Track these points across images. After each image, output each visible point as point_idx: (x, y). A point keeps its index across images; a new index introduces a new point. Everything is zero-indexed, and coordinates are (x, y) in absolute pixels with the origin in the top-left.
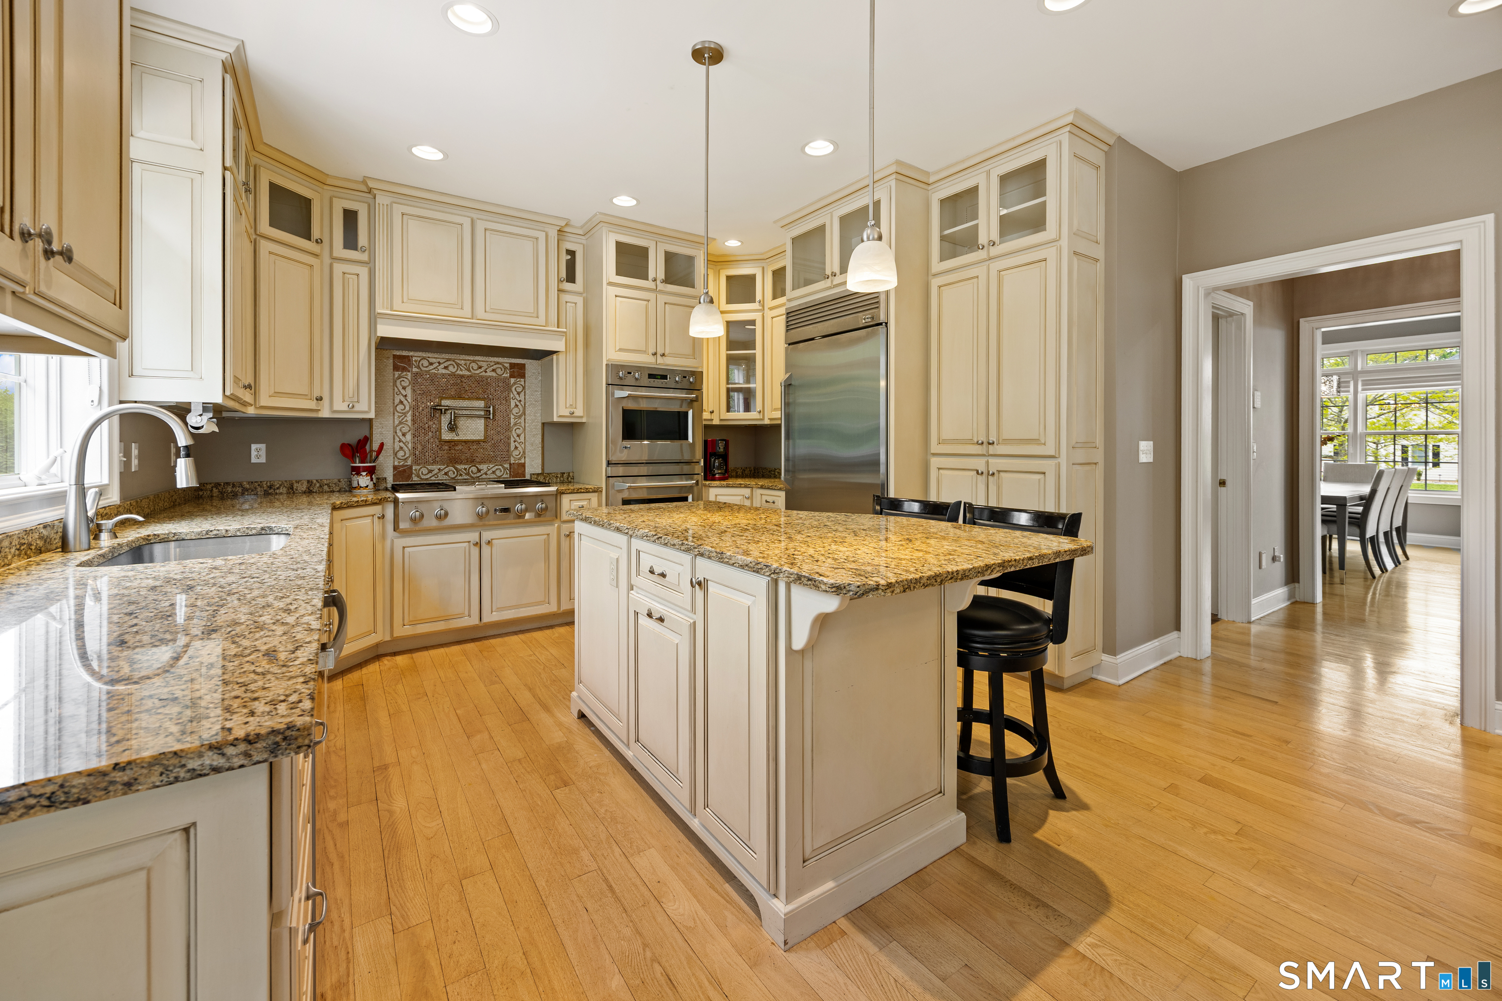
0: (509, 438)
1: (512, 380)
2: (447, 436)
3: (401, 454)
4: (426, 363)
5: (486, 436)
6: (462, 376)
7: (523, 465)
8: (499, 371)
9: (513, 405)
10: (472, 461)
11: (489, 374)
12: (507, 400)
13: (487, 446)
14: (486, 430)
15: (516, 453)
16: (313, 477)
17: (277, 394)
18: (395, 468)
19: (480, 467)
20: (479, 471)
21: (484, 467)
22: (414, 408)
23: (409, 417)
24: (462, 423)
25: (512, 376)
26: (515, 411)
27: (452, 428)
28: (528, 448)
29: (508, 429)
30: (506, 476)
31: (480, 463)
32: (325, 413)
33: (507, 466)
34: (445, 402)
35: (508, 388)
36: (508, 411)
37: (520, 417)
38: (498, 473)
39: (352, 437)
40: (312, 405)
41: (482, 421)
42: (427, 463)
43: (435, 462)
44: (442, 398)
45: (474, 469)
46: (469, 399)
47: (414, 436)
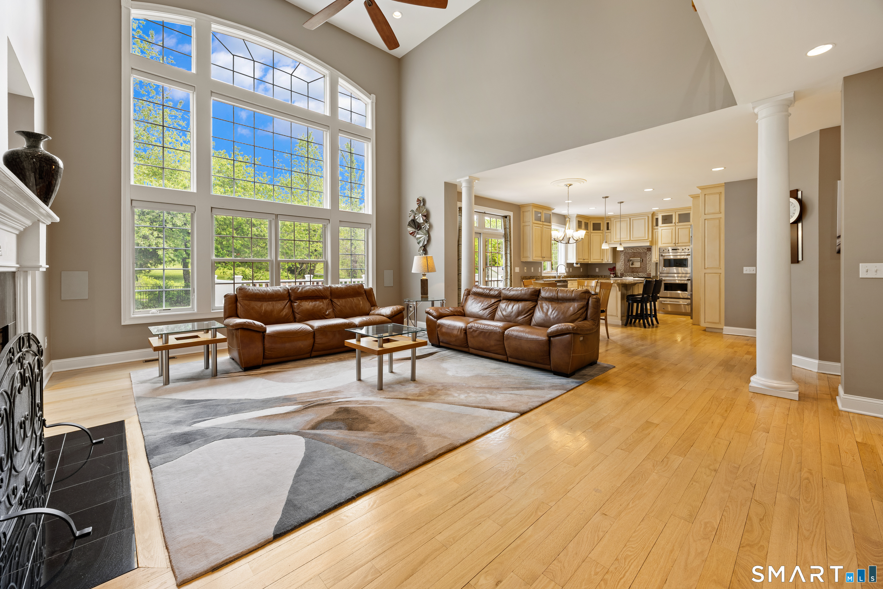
0: (646, 267)
1: (648, 252)
2: (631, 266)
3: (621, 270)
4: (627, 250)
5: (641, 266)
6: (635, 252)
7: (650, 274)
8: (644, 250)
9: (648, 258)
10: (637, 272)
11: (641, 251)
12: (646, 257)
13: (641, 268)
14: (641, 265)
15: (648, 270)
16: (605, 275)
17: (594, 259)
18: (620, 273)
19: (639, 274)
20: (639, 275)
21: (640, 274)
22: (624, 260)
23: (623, 262)
24: (635, 263)
25: (647, 251)
26: (648, 260)
27: (632, 264)
28: (652, 269)
29: (646, 264)
30: (646, 276)
31: (639, 273)
32: (604, 262)
33: (646, 274)
34: (631, 259)
35: (646, 254)
36: (646, 260)
37: (649, 261)
38: (644, 275)
39: (612, 267)
40: (601, 261)
41: (640, 263)
42: (627, 272)
43: (629, 272)
44: (630, 258)
45: (638, 274)
46: (637, 257)
47: (624, 266)
